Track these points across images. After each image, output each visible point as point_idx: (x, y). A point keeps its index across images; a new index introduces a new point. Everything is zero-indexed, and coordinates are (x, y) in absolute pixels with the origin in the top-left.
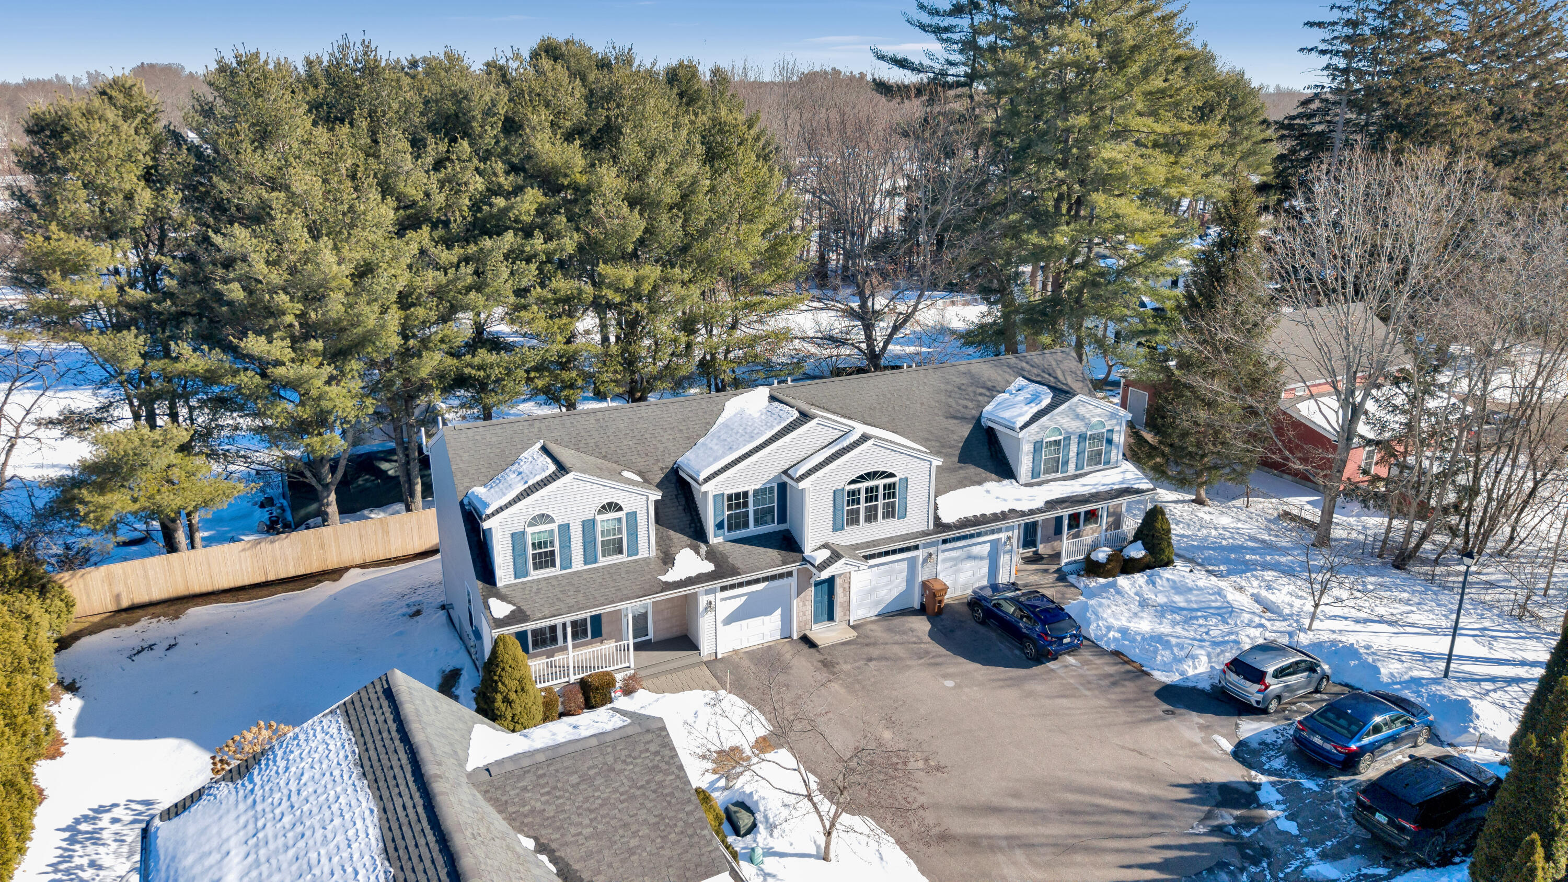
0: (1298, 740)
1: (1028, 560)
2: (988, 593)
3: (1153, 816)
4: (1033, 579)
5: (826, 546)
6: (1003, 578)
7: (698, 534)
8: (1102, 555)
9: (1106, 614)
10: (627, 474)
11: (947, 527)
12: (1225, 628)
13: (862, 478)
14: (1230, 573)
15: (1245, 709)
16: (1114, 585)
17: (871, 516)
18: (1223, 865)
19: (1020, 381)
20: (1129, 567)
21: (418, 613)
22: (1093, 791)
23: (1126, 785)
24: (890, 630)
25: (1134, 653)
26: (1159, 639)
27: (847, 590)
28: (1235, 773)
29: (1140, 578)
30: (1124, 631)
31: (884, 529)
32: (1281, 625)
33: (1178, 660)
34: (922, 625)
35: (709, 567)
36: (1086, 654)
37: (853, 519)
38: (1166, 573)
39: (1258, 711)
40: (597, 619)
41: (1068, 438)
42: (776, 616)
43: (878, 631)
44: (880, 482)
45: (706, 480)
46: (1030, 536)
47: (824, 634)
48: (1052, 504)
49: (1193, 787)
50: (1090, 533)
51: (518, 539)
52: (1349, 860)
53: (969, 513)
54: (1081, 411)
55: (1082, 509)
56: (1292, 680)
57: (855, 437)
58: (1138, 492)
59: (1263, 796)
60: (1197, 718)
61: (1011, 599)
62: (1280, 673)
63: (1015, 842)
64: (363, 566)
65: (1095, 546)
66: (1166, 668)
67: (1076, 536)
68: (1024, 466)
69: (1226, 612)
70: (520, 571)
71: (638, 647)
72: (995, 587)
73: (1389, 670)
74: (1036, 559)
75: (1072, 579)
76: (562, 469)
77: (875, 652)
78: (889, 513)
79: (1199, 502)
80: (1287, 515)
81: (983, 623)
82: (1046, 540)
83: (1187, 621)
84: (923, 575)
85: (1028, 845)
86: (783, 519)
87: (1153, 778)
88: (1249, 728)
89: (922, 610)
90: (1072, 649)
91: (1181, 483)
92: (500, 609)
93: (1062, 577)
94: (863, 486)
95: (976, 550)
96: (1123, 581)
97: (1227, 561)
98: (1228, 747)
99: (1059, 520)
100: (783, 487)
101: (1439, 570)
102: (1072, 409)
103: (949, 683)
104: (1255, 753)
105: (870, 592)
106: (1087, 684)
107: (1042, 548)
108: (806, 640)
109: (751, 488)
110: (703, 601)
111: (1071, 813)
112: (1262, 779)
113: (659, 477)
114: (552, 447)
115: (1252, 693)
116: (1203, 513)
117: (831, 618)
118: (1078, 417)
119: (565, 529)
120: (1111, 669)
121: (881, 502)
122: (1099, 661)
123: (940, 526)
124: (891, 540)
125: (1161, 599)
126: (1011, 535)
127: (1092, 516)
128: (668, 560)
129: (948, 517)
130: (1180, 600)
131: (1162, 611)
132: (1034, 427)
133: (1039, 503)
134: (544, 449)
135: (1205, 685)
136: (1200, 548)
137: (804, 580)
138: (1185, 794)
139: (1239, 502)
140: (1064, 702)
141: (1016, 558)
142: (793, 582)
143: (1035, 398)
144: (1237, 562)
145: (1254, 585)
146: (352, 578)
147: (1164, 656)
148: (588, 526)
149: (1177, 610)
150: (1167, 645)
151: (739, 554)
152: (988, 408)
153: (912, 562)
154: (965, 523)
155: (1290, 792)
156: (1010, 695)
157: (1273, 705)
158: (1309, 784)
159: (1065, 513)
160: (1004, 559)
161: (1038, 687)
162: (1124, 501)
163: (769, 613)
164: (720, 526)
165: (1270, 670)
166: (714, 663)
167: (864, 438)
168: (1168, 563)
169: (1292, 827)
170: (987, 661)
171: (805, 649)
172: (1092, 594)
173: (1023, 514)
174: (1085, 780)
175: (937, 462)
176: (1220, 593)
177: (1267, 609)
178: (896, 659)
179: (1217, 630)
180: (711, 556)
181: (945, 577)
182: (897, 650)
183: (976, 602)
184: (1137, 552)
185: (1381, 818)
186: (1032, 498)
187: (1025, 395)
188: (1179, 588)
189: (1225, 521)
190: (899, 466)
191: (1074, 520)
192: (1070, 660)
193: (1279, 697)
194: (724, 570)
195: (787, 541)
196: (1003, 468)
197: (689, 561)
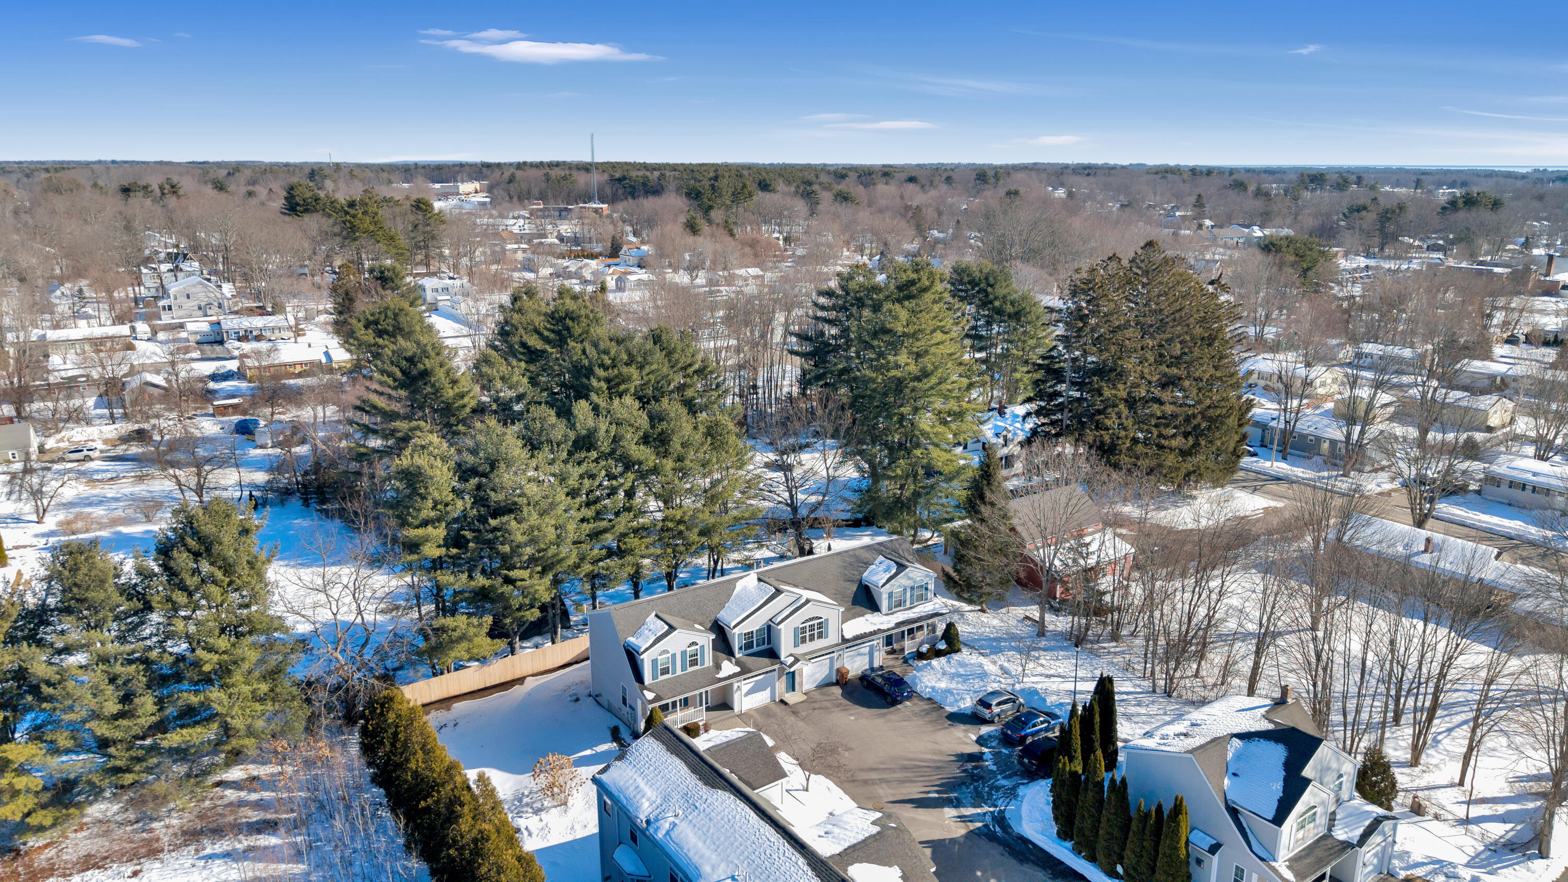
0: (1004, 733)
1: (889, 653)
2: (869, 672)
3: (938, 768)
4: (891, 663)
5: (791, 655)
6: (876, 664)
7: (730, 653)
8: (924, 649)
9: (925, 680)
10: (697, 626)
11: (848, 641)
12: (981, 684)
13: (807, 621)
14: (992, 653)
15: (984, 722)
16: (930, 664)
17: (812, 638)
18: (964, 783)
19: (881, 558)
20: (939, 654)
21: (577, 700)
22: (915, 760)
23: (929, 757)
24: (822, 694)
25: (937, 698)
26: (949, 691)
27: (801, 676)
28: (975, 749)
29: (943, 660)
30: (933, 688)
31: (818, 644)
32: (1010, 681)
33: (957, 701)
34: (837, 691)
35: (738, 669)
36: (915, 700)
37: (803, 640)
38: (956, 657)
39: (990, 722)
40: (686, 699)
41: (905, 590)
42: (768, 692)
43: (816, 695)
44: (816, 622)
45: (735, 627)
46: (889, 641)
47: (793, 698)
48: (898, 625)
49: (957, 755)
50: (920, 636)
51: (654, 662)
52: (1015, 778)
53: (858, 633)
54: (911, 575)
55: (915, 625)
56: (1004, 707)
57: (803, 601)
58: (942, 614)
59: (985, 757)
60: (962, 727)
61: (881, 676)
62: (999, 704)
63: (882, 781)
64: (533, 675)
65: (921, 644)
66: (951, 705)
67: (913, 638)
68: (884, 605)
69: (984, 675)
70: (654, 677)
71: (708, 709)
72: (872, 669)
73: (1051, 700)
74: (893, 652)
75: (910, 662)
76: (672, 628)
77: (816, 705)
78: (820, 636)
79: (983, 611)
80: (1027, 618)
81: (867, 688)
82: (897, 641)
83: (964, 681)
84: (837, 665)
85: (887, 781)
86: (769, 643)
87: (941, 753)
88: (985, 730)
89: (837, 683)
90: (909, 698)
91: (970, 601)
92: (650, 695)
93: (906, 661)
94: (807, 624)
95: (862, 650)
96: (935, 662)
97: (990, 647)
98: (974, 738)
99: (903, 632)
100: (769, 627)
101: (1096, 646)
102: (906, 575)
103: (852, 718)
104: (986, 740)
105: (812, 676)
106: (915, 714)
107: (895, 646)
108: (782, 702)
109: (754, 629)
110: (736, 686)
111: (905, 768)
112: (985, 750)
113: (709, 625)
114: (660, 614)
115: (986, 713)
116: (984, 618)
117: (794, 690)
118: (909, 578)
119: (674, 656)
120: (926, 707)
121: (816, 631)
122: (921, 703)
123: (844, 641)
124: (822, 649)
125: (953, 671)
126: (878, 642)
127: (920, 628)
128: (718, 667)
129: (848, 636)
130: (962, 671)
131: (953, 677)
132: (888, 586)
133: (892, 625)
134: (657, 616)
135: (969, 712)
136: (978, 640)
137: (781, 672)
138: (953, 758)
139: (1004, 610)
140: (905, 723)
141: (883, 653)
142: (776, 673)
143: (887, 570)
144: (996, 647)
145: (1002, 660)
146: (530, 683)
147: (950, 699)
148: (684, 653)
149: (960, 676)
150: (952, 694)
151: (751, 661)
152: (865, 574)
153: (832, 659)
154: (856, 638)
155: (997, 755)
156: (880, 722)
157: (996, 719)
158: (1004, 751)
159: (905, 628)
160: (876, 654)
161: (893, 717)
162: (936, 620)
163: (764, 689)
164: (740, 648)
165: (994, 703)
166: (740, 715)
167: (808, 601)
168: (959, 650)
169: (994, 768)
170: (869, 707)
171: (783, 706)
172: (919, 669)
173: (884, 631)
174: (911, 756)
175: (842, 609)
176: (981, 665)
177: (1006, 672)
178: (827, 708)
179: (977, 684)
180: (738, 663)
181: (848, 666)
182: (827, 704)
183: (863, 678)
184: (942, 646)
185: (1026, 760)
186: (889, 622)
187: (883, 567)
188: (962, 664)
189: (996, 622)
190: (824, 613)
191: (911, 631)
192: (908, 703)
193: (999, 715)
194: (745, 670)
195: (773, 654)
196: (874, 607)
197: (728, 668)
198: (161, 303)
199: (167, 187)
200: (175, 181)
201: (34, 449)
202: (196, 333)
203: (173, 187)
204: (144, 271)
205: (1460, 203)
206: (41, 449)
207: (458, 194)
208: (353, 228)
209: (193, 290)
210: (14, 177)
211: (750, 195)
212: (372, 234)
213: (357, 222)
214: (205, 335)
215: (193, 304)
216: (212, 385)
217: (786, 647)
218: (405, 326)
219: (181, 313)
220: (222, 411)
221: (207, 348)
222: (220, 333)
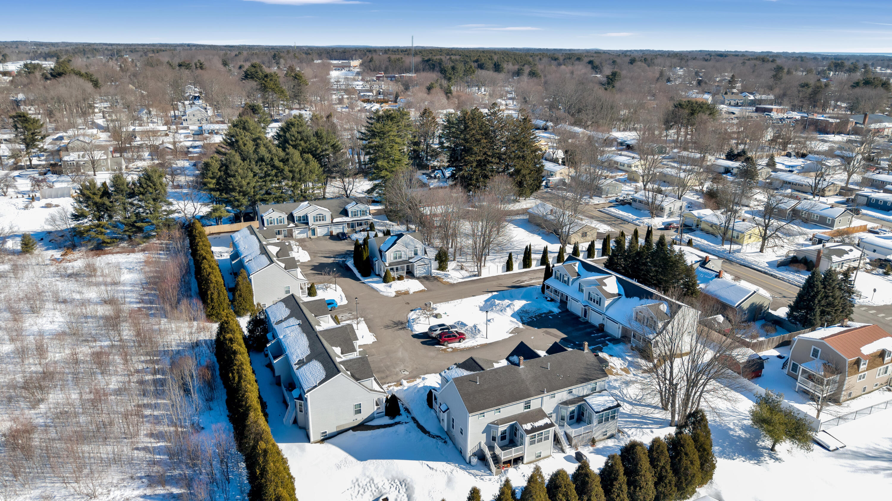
5: (313, 225)
7: (294, 222)
10: (284, 213)
17: (320, 220)
19: (354, 202)
24: (325, 238)
27: (317, 231)
31: (322, 222)
34: (329, 237)
35: (294, 226)
37: (317, 220)
41: (358, 211)
43: (323, 238)
45: (296, 214)
47: (313, 237)
48: (354, 221)
51: (268, 220)
53: (338, 221)
54: (359, 207)
57: (319, 208)
68: (350, 215)
70: (268, 224)
76: (274, 211)
77: (319, 239)
78: (323, 220)
79: (398, 225)
84: (329, 230)
86: (306, 220)
90: (346, 239)
92: (265, 229)
94: (319, 216)
95: (339, 227)
99: (355, 224)
100: (307, 215)
102: (357, 206)
105: (321, 232)
106: (346, 243)
107: (354, 228)
109: (302, 216)
110: (294, 230)
113: (289, 213)
117: (314, 235)
119: (274, 219)
122: (350, 241)
123: (332, 223)
124: (324, 224)
126: (346, 225)
128: (289, 224)
129: (334, 222)
132: (351, 209)
134: (272, 209)
137: (310, 229)
140: (340, 244)
142: (308, 229)
143: (353, 205)
148: (277, 219)
151: (299, 224)
152: (347, 206)
160: (344, 229)
163: (304, 233)
164: (297, 220)
166: (296, 239)
171: (310, 239)
173: (348, 222)
174: (335, 249)
175: (333, 214)
180: (295, 224)
181: (333, 231)
186: (351, 220)
190: (326, 213)
194: (296, 226)
195: (307, 224)
196: (347, 215)
197: (292, 225)
198: (183, 118)
199: (198, 64)
200: (202, 61)
201: (124, 167)
202: (193, 130)
203: (201, 64)
204: (179, 104)
205: (861, 84)
206: (127, 167)
207: (350, 67)
208: (265, 87)
209: (196, 113)
210: (140, 54)
211: (474, 72)
212: (273, 90)
213: (267, 84)
214: (196, 131)
215: (195, 118)
216: (191, 150)
217: (311, 221)
218: (247, 127)
219: (191, 122)
220: (192, 158)
221: (196, 136)
222: (202, 131)
